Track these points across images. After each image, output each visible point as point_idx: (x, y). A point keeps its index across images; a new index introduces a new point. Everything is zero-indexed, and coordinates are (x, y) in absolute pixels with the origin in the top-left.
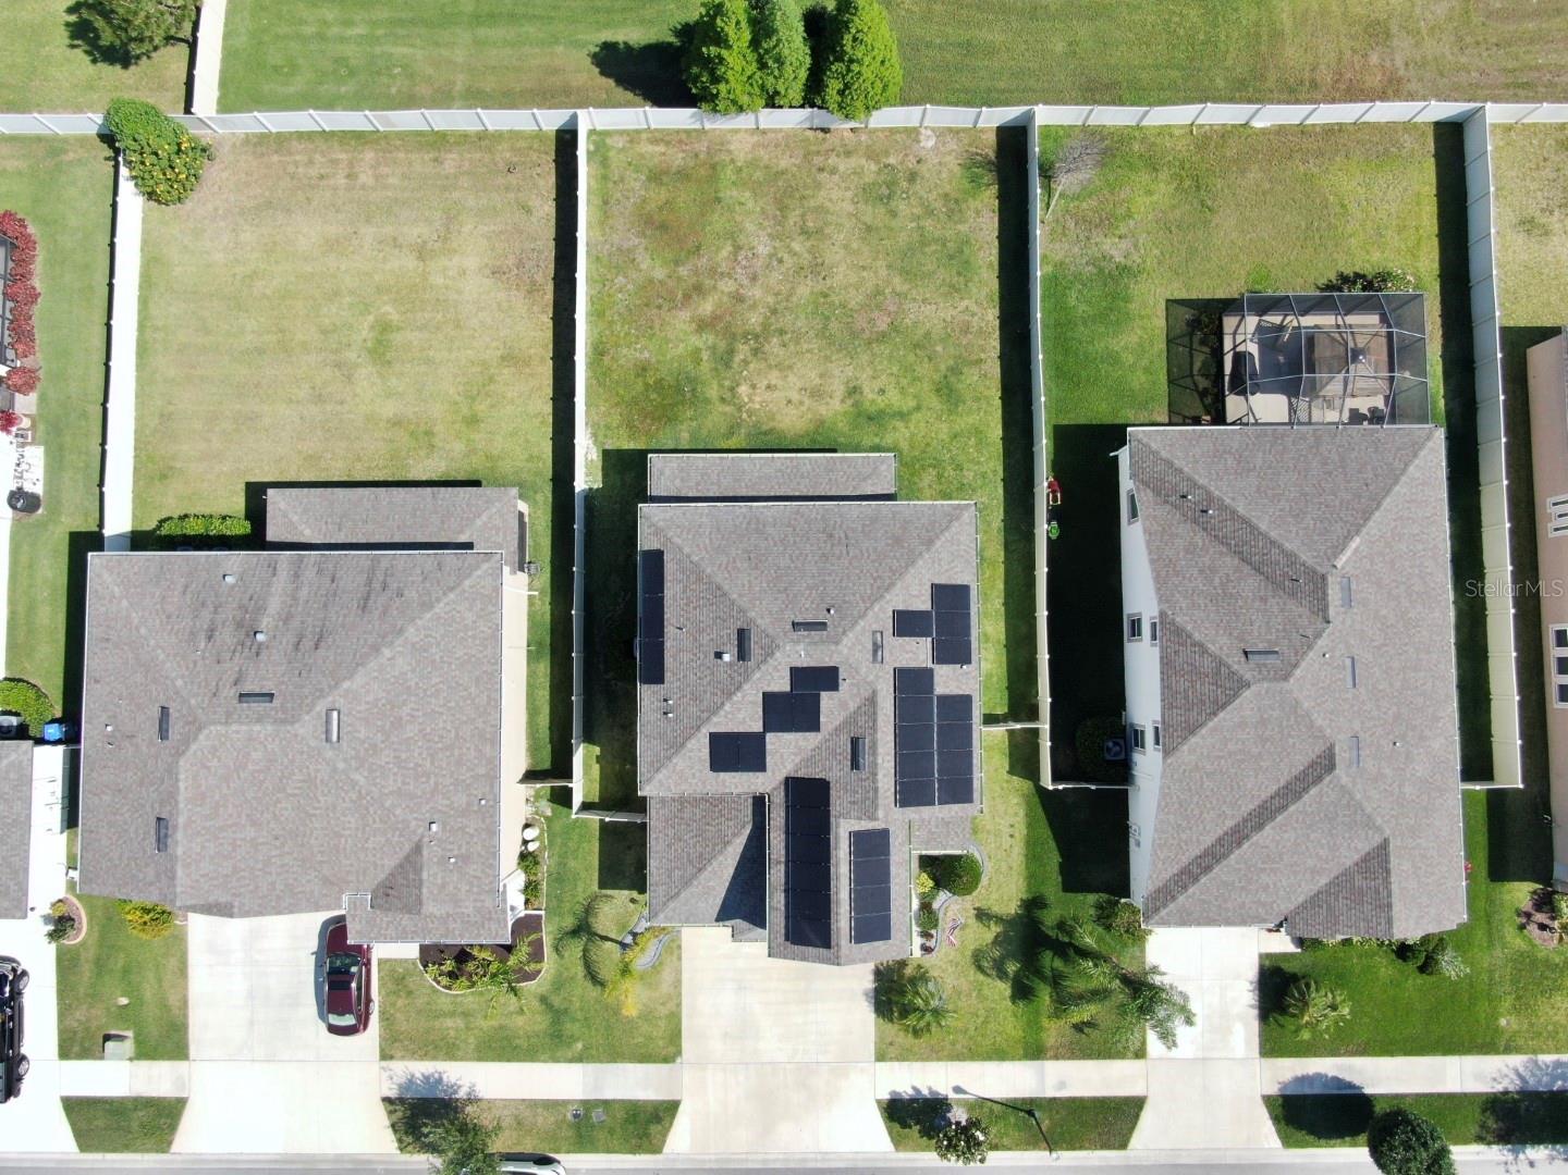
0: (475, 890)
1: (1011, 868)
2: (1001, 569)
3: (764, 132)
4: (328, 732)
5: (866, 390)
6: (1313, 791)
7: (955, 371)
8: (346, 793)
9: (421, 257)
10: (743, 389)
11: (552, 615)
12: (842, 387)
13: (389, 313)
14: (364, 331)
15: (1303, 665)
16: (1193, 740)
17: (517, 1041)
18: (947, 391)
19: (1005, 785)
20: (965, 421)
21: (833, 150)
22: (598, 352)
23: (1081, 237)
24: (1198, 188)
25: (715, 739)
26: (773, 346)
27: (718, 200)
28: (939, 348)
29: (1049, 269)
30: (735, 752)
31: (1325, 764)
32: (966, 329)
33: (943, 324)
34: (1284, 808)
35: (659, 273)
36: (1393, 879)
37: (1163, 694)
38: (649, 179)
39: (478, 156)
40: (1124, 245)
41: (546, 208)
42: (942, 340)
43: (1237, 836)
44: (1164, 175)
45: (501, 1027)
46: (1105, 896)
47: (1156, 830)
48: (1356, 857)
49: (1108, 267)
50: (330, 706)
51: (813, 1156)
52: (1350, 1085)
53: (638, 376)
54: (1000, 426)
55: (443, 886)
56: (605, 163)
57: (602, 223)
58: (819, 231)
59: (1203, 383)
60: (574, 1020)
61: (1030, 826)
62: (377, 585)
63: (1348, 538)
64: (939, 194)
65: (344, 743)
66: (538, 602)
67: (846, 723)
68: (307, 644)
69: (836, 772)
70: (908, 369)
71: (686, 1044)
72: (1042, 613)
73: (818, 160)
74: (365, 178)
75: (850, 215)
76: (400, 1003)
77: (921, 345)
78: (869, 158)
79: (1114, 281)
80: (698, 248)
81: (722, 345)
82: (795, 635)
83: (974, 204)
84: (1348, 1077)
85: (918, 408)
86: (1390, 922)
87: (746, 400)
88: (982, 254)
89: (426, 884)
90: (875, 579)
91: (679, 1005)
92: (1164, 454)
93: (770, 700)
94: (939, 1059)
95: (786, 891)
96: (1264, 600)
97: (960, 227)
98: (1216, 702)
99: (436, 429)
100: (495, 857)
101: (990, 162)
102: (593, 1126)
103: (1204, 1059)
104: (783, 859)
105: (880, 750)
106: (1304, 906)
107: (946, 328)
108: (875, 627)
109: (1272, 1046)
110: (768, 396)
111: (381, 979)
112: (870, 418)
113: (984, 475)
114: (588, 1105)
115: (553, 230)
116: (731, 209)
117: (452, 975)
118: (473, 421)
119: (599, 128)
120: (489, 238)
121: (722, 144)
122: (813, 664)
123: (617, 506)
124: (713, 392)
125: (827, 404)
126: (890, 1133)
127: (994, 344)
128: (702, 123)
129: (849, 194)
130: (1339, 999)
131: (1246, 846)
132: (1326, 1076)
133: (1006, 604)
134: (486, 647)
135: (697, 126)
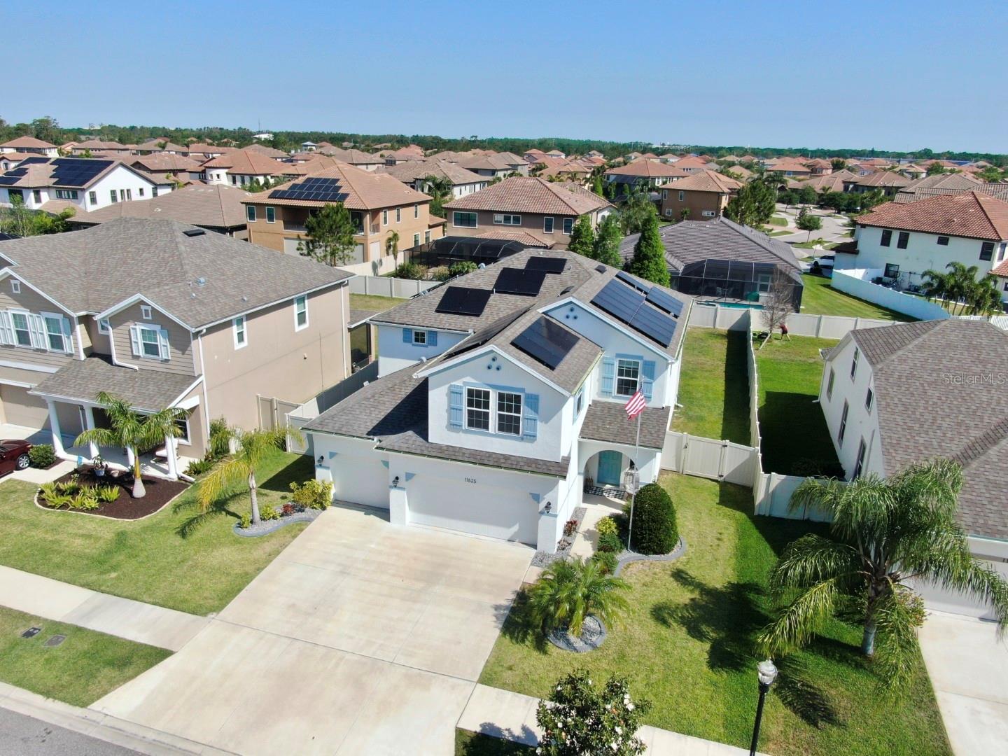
19: (715, 510)
25: (452, 291)
93: (506, 272)
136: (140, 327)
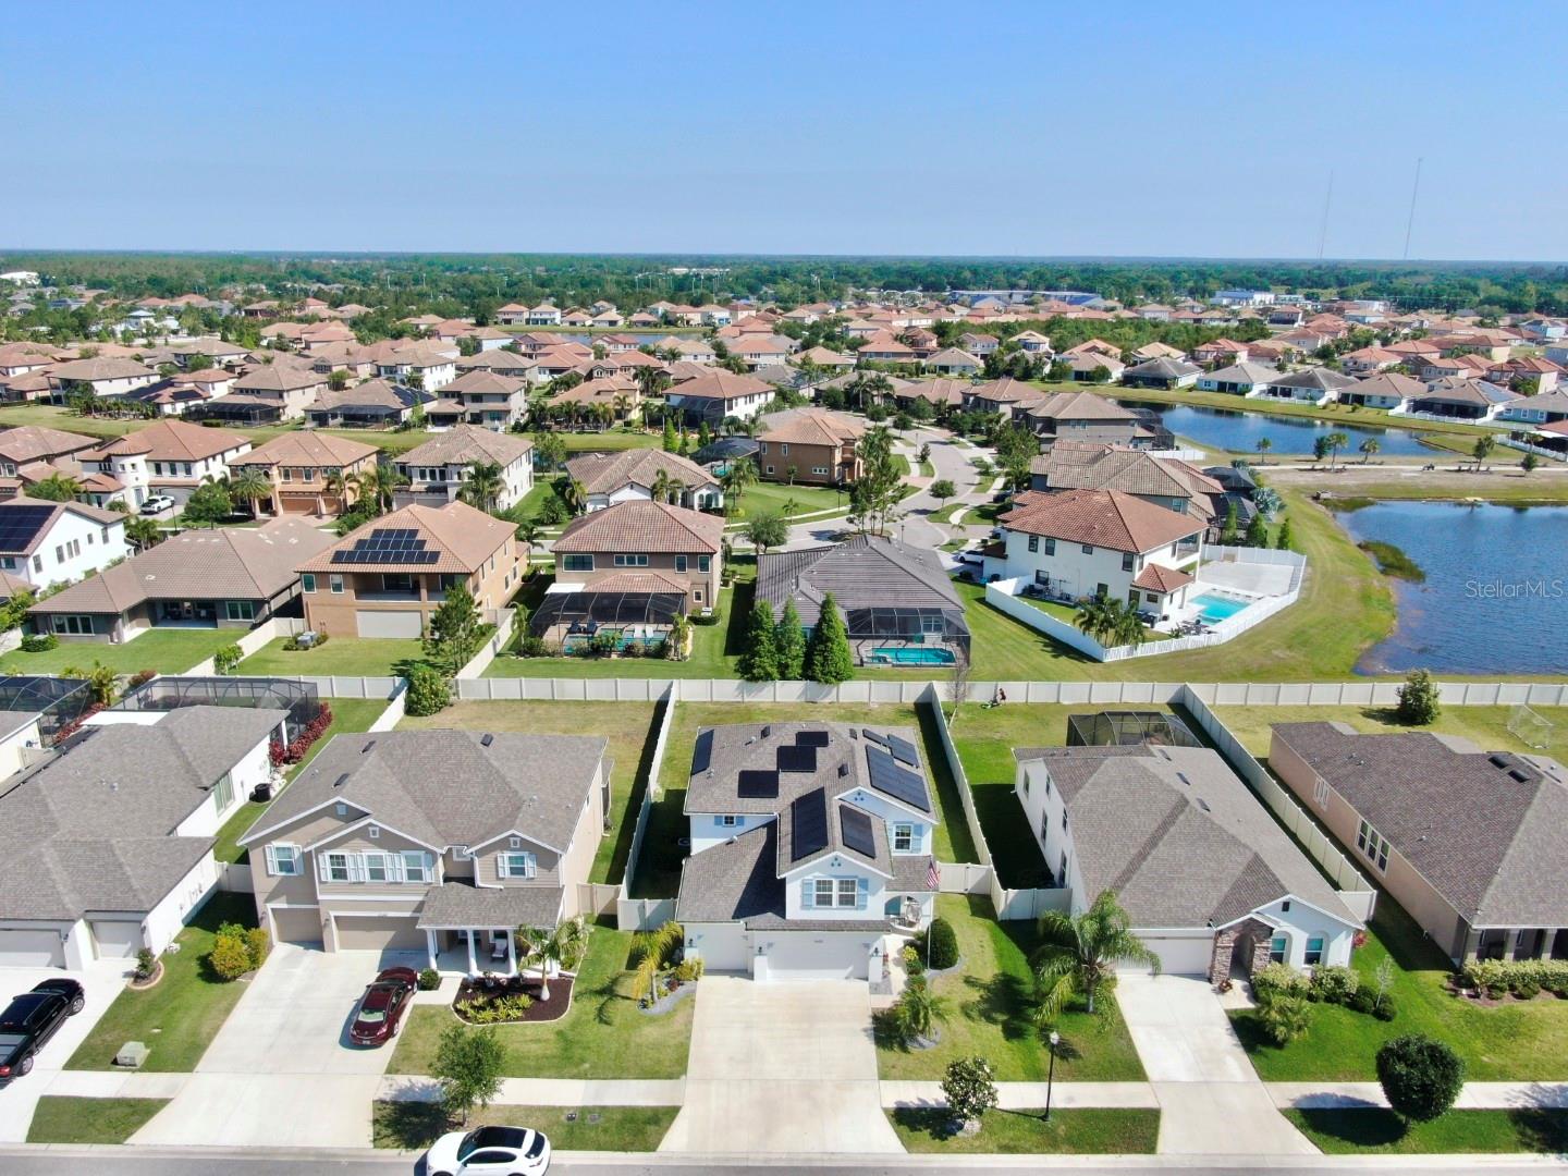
1: (985, 963)
6: (1181, 817)
16: (1081, 791)
19: (972, 921)
23: (975, 732)
29: (957, 741)
30: (756, 784)
39: (612, 706)
40: (999, 734)
41: (645, 720)
43: (1142, 856)
48: (1242, 866)
49: (991, 739)
52: (1364, 1103)
54: (935, 786)
56: (684, 710)
60: (585, 1048)
61: (995, 942)
64: (884, 718)
67: (834, 766)
69: (828, 784)
71: (692, 1065)
74: (540, 712)
83: (904, 722)
91: (689, 1038)
101: (913, 711)
103: (1206, 1082)
105: (860, 768)
106: (1219, 908)
109: (1268, 1074)
111: (411, 1017)
114: (584, 1110)
120: (609, 728)
122: (811, 730)
123: (672, 808)
126: (898, 1134)
128: (743, 696)
132: (1335, 1095)
135: (740, 699)
136: (507, 854)
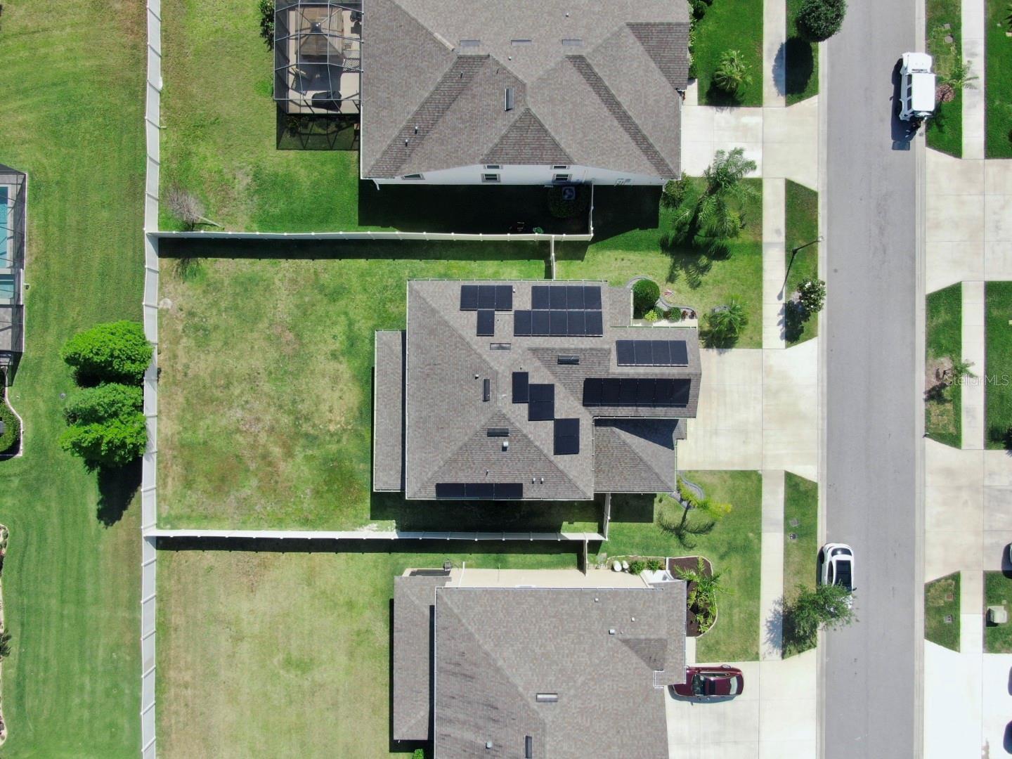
0: (652, 604)
1: (643, 261)
2: (452, 262)
3: (160, 412)
4: (551, 701)
5: (333, 347)
6: (596, 70)
7: (322, 289)
8: (589, 687)
9: (241, 639)
10: (332, 428)
11: (478, 553)
12: (331, 363)
13: (279, 660)
14: (291, 676)
15: (515, 73)
16: (563, 146)
17: (748, 575)
18: (335, 295)
19: (590, 263)
20: (355, 283)
21: (173, 366)
22: (306, 523)
23: (234, 203)
24: (202, 126)
25: (559, 450)
26: (303, 408)
27: (205, 443)
28: (307, 299)
29: (255, 226)
30: (567, 439)
31: (579, 62)
32: (294, 281)
33: (291, 296)
34: (606, 88)
35: (254, 482)
36: (652, 21)
37: (533, 163)
38: (190, 488)
39: (173, 601)
40: (240, 176)
41: (209, 556)
42: (301, 297)
43: (624, 119)
44: (193, 148)
45: (739, 584)
46: (661, 202)
47: (619, 170)
48: (638, 44)
49: (254, 187)
50: (534, 700)
51: (820, 388)
52: (780, 51)
53: (322, 497)
54: (359, 261)
55: (649, 625)
56: (179, 518)
57: (220, 520)
58: (227, 376)
59: (333, 127)
60: (735, 539)
61: (616, 248)
62: (457, 669)
63: (435, 40)
64: (204, 297)
65: (558, 690)
66: (470, 562)
67: (549, 367)
68: (494, 714)
69: (580, 374)
70: (320, 320)
71: (751, 467)
72: (481, 237)
73: (179, 377)
74: (187, 676)
75: (216, 356)
76: (723, 649)
77: (304, 311)
78: (178, 343)
79: (264, 184)
80: (237, 456)
81: (302, 441)
82: (492, 400)
83: (210, 274)
84: (776, 52)
85: (346, 314)
86: (679, 25)
87: (339, 426)
88: (244, 270)
89: (648, 636)
90: (457, 347)
91: (726, 472)
92: (378, 156)
93: (533, 416)
94: (761, 308)
95: (655, 406)
96: (474, 96)
97: (226, 285)
98: (538, 131)
99: (356, 629)
100: (632, 592)
101: (183, 262)
102: (801, 526)
103: (763, 143)
104: (635, 408)
105: (566, 346)
106: (668, 78)
107: (293, 295)
108: (487, 348)
109: (756, 100)
110: (336, 411)
111: (708, 661)
112: (352, 345)
113: (391, 272)
114: (787, 529)
115: (224, 552)
116: (212, 435)
117: (706, 615)
118: (350, 605)
119: (155, 522)
120: (229, 594)
121: (167, 440)
122: (511, 389)
123: (408, 510)
124: (333, 448)
125: (342, 373)
126: (806, 340)
127: (305, 263)
128: (153, 453)
129: (202, 356)
130: (727, 57)
131: (630, 113)
132: (775, 66)
133: (475, 260)
134: (498, 598)
135: (155, 456)
